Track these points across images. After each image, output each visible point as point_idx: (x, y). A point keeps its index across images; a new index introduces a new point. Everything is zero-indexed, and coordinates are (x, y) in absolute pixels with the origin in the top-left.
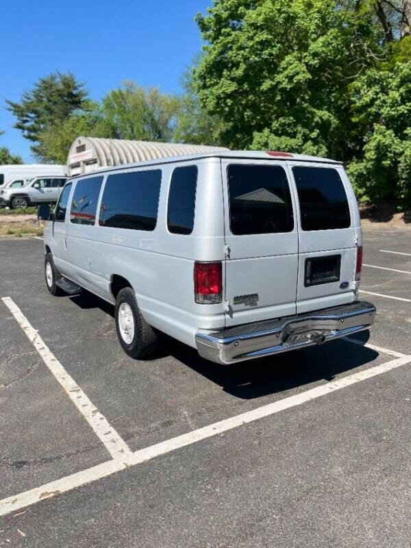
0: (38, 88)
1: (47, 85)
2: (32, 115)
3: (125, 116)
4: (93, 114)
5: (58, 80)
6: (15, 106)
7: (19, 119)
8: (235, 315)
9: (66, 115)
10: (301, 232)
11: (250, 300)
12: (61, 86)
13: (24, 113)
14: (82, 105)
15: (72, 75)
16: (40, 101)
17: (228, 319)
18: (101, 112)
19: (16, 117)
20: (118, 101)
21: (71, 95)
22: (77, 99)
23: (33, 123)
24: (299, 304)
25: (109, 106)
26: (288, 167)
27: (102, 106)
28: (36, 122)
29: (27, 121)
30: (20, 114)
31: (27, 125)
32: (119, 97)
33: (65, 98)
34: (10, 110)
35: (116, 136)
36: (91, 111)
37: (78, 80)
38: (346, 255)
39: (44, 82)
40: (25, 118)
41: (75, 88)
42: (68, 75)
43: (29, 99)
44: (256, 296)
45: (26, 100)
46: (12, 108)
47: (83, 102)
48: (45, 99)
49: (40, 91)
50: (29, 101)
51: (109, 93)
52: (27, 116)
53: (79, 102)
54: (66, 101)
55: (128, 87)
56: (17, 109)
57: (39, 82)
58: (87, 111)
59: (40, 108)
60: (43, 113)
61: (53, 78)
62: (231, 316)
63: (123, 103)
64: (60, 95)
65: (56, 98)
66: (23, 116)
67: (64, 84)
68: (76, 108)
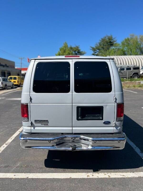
0: (100, 41)
1: (103, 40)
2: (98, 50)
3: (129, 47)
4: (117, 48)
5: (107, 38)
6: (93, 48)
7: (94, 52)
8: (36, 128)
9: (108, 49)
10: (75, 93)
11: (45, 123)
12: (107, 40)
13: (95, 50)
14: (114, 45)
15: (111, 35)
16: (100, 45)
17: (32, 129)
18: (120, 47)
19: (93, 51)
20: (127, 42)
21: (110, 42)
22: (112, 43)
23: (98, 53)
24: (74, 128)
25: (123, 44)
26: (72, 62)
27: (121, 44)
28: (99, 52)
29: (96, 52)
30: (94, 50)
31: (96, 54)
32: (127, 40)
33: (109, 44)
34: (91, 49)
35: (124, 54)
36: (117, 47)
37: (113, 37)
38: (107, 107)
39: (102, 39)
40: (95, 52)
41: (112, 40)
42: (110, 36)
43: (97, 45)
44: (47, 121)
45: (96, 46)
46: (92, 49)
47: (114, 44)
48: (102, 45)
49: (101, 42)
50: (97, 46)
51: (124, 39)
52: (96, 51)
53: (113, 44)
54: (108, 45)
55: (131, 37)
56: (93, 49)
57: (101, 40)
58: (115, 47)
59: (100, 48)
60: (101, 49)
61: (105, 37)
62: (34, 128)
63: (129, 42)
64: (107, 43)
65: (105, 44)
66: (94, 51)
67: (109, 39)
68: (111, 46)
